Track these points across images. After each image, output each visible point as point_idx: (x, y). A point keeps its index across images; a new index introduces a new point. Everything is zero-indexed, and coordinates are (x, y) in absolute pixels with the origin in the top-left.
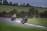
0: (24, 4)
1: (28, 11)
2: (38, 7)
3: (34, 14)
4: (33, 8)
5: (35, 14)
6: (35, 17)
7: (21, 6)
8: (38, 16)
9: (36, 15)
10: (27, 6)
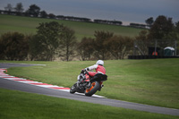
0: (19, 6)
1: (35, 32)
2: (72, 18)
3: (56, 45)
4: (54, 23)
5: (61, 43)
6: (60, 56)
7: (9, 13)
8: (71, 53)
9: (65, 49)
10: (31, 14)
